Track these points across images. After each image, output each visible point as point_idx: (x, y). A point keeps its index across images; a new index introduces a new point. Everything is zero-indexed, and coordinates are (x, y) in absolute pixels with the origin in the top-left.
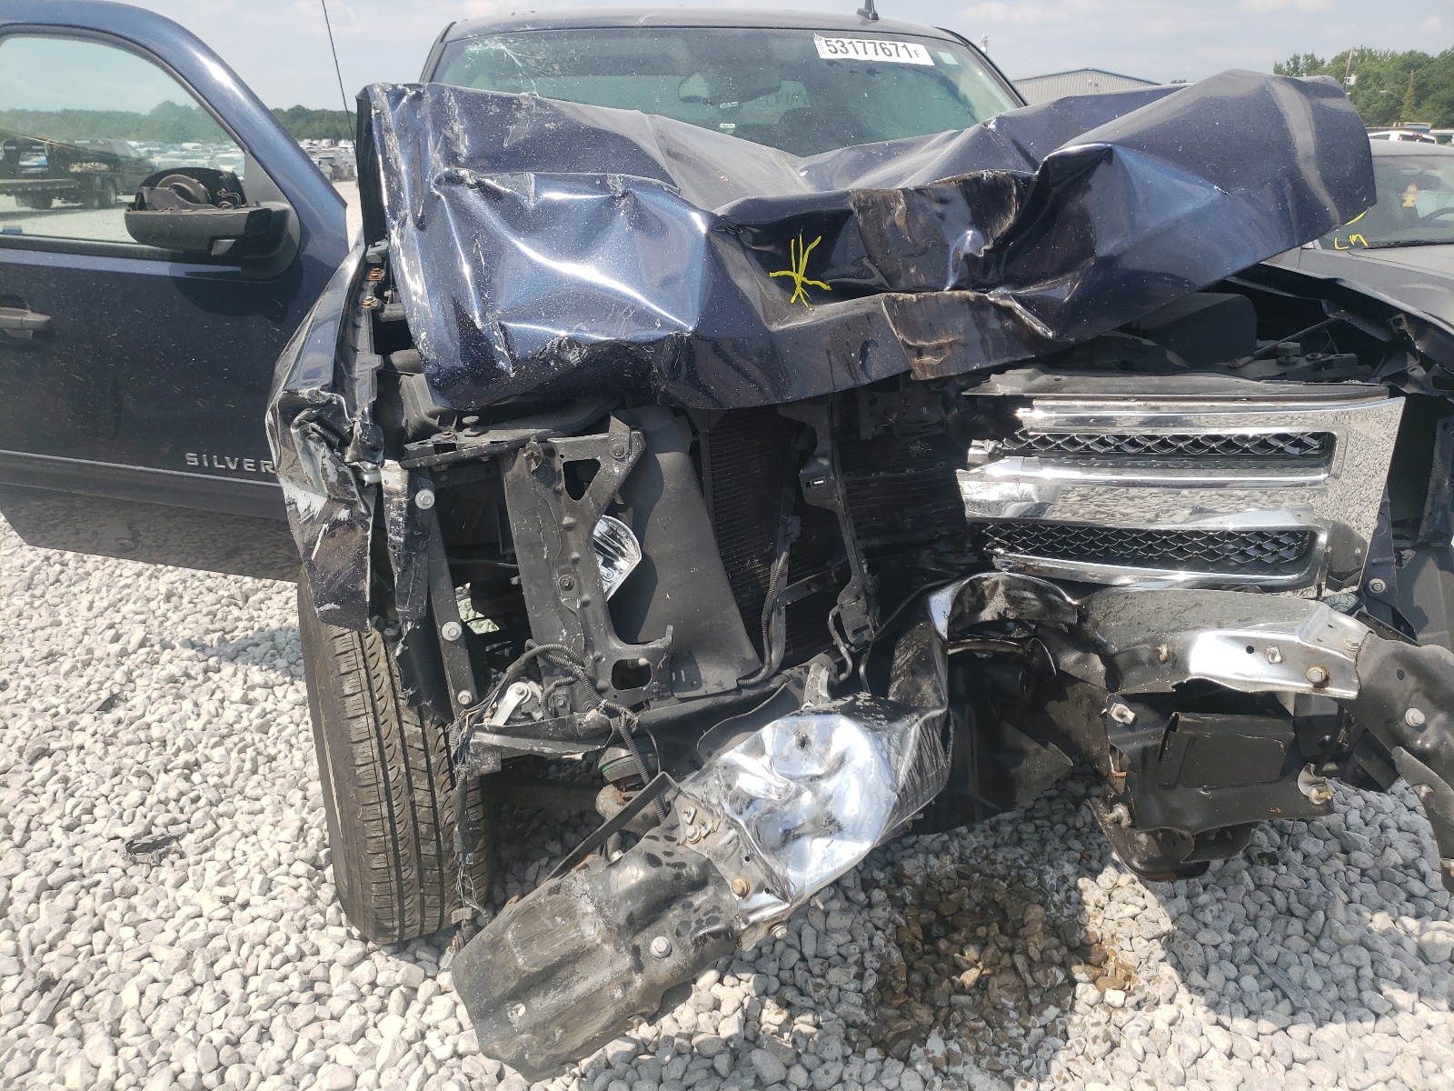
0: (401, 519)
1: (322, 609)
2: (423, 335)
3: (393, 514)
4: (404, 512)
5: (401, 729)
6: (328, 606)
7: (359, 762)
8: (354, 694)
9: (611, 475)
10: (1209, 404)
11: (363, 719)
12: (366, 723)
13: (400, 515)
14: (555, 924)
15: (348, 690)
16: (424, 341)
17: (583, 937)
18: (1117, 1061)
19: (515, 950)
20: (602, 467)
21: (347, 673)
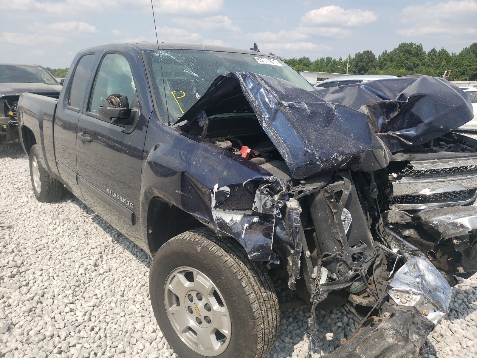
0: (298, 218)
1: (252, 255)
2: (287, 156)
3: (295, 216)
4: (299, 215)
5: (262, 295)
6: (255, 254)
7: (254, 310)
8: (246, 286)
9: (346, 195)
10: (455, 159)
11: (252, 294)
12: (253, 296)
13: (298, 216)
14: (375, 342)
15: (244, 285)
16: (287, 158)
17: (388, 343)
18: (445, 340)
19: (361, 355)
20: (343, 192)
21: (241, 279)
